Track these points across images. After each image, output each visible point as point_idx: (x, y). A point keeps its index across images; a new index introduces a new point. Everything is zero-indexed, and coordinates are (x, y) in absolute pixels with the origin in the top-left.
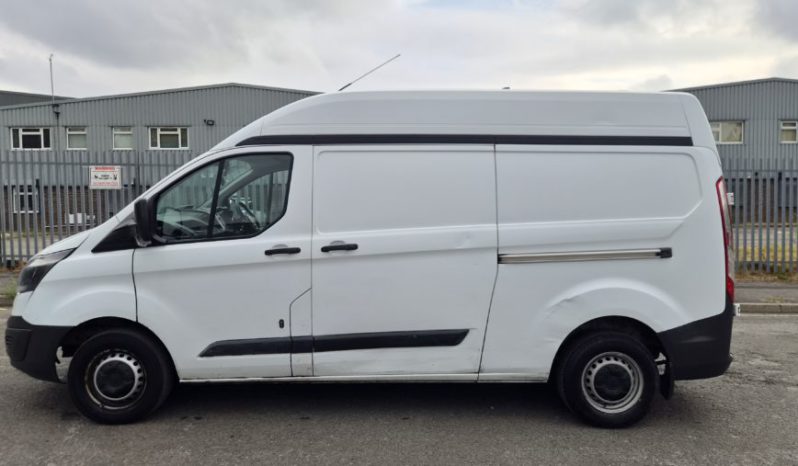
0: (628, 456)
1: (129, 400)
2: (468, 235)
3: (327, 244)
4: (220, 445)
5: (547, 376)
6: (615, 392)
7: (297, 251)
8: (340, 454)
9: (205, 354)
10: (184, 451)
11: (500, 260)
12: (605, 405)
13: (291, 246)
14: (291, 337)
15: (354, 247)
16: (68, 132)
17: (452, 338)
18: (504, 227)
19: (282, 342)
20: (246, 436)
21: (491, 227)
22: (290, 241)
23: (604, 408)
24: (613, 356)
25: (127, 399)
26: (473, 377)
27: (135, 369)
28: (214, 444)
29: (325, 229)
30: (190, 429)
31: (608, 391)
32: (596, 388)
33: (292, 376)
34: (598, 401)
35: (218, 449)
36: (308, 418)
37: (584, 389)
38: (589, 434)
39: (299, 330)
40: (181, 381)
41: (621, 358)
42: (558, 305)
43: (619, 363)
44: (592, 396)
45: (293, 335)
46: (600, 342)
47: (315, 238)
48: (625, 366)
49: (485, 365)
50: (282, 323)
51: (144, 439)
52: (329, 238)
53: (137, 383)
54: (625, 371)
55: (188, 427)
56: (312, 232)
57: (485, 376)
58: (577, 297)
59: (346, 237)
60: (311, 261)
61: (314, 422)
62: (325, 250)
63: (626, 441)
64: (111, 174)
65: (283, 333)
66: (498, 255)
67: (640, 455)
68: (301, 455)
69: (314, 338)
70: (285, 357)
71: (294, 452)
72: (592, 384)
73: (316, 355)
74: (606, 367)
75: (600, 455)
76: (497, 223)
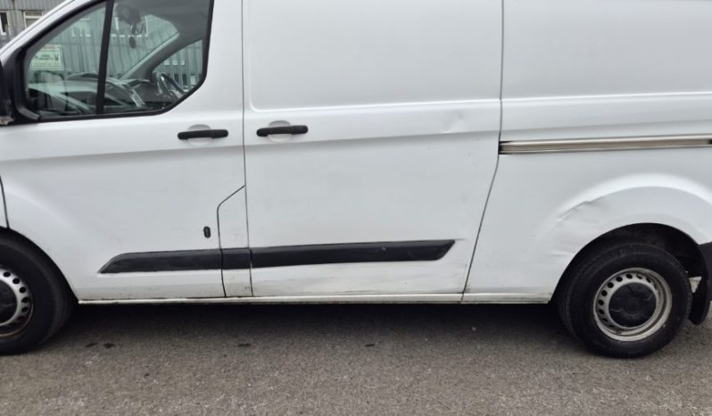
0: (658, 403)
1: (13, 326)
2: (460, 114)
3: (265, 125)
4: (127, 389)
5: (550, 297)
6: (634, 316)
7: (223, 134)
8: (286, 403)
9: (105, 270)
10: (76, 400)
11: (501, 150)
12: (619, 331)
13: (214, 127)
14: (221, 250)
15: (302, 130)
16: (26, 17)
17: (432, 251)
18: (509, 102)
19: (208, 256)
20: (165, 373)
21: (494, 103)
22: (213, 121)
23: (617, 334)
24: (637, 273)
25: (10, 324)
26: (456, 297)
27: (16, 288)
28: (120, 388)
29: (261, 104)
30: (94, 362)
31: (626, 315)
32: (610, 312)
33: (226, 297)
34: (611, 326)
35: (125, 396)
36: (248, 345)
37: (595, 314)
38: (599, 368)
39: (231, 240)
40: (80, 302)
41: (645, 275)
42: (575, 209)
43: (644, 281)
44: (604, 320)
45: (224, 247)
46: (623, 256)
47: (248, 116)
48: (650, 286)
49: (472, 284)
50: (207, 232)
51: (30, 378)
52: (267, 117)
53: (20, 305)
54: (651, 291)
55: (92, 359)
56: (244, 107)
57: (471, 297)
58: (600, 198)
59: (292, 115)
60: (243, 149)
61: (255, 351)
62: (262, 133)
63: (647, 378)
64: (52, 55)
65: (211, 244)
66: (500, 142)
67: (671, 401)
68: (234, 406)
69: (251, 250)
70: (214, 274)
71: (225, 400)
72: (606, 308)
73: (255, 271)
74: (627, 286)
75: (623, 402)
76: (501, 98)
